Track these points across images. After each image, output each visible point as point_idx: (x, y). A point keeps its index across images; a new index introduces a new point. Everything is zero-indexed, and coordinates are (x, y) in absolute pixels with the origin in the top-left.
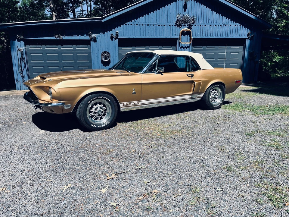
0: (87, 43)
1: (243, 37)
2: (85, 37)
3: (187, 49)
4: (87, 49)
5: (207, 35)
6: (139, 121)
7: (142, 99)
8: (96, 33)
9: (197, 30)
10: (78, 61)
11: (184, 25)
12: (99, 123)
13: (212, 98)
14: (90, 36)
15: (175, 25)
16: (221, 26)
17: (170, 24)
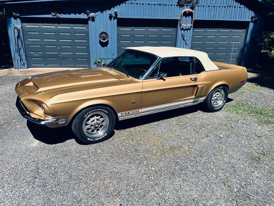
0: (85, 22)
1: (247, 20)
2: (83, 16)
3: (187, 31)
4: (85, 28)
5: (209, 17)
6: (138, 128)
8: (95, 12)
9: (199, 11)
10: (75, 41)
11: (187, 6)
12: (96, 135)
14: (88, 14)
15: (177, 6)
16: (225, 7)
17: (172, 4)
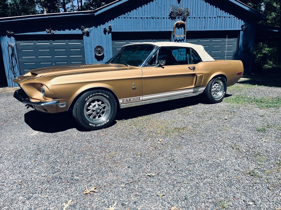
0: (79, 37)
1: (237, 29)
2: (78, 32)
3: (181, 41)
4: (80, 43)
5: (201, 28)
6: (140, 118)
7: (142, 95)
8: (89, 27)
9: (191, 22)
10: (71, 56)
11: (178, 18)
13: (213, 91)
14: (82, 30)
15: (169, 18)
16: (215, 18)
17: (164, 16)
